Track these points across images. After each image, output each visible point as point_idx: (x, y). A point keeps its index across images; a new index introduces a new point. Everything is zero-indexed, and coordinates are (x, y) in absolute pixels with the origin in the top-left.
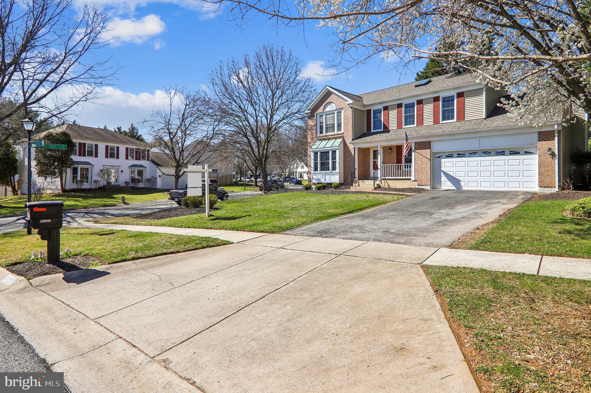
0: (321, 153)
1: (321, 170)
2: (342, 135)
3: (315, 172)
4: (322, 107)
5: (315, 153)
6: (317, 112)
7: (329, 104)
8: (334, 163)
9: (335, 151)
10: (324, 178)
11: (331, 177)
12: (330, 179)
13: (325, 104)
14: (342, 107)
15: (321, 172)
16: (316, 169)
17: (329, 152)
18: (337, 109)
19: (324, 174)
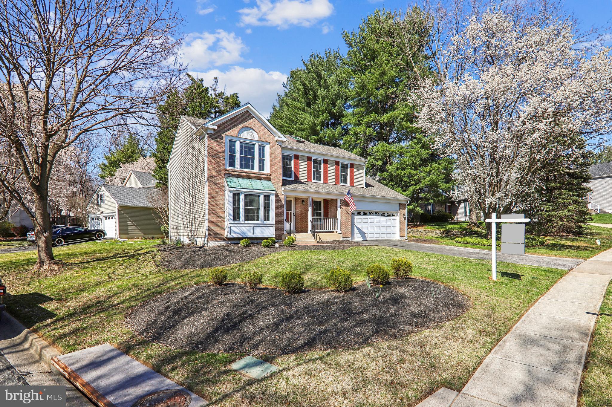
0: (246, 195)
1: (246, 219)
2: (269, 177)
3: (236, 222)
4: (237, 129)
5: (235, 194)
6: (226, 133)
7: (246, 129)
8: (267, 212)
9: (269, 197)
10: (252, 231)
11: (263, 231)
12: (262, 232)
13: (241, 126)
14: (268, 140)
15: (246, 222)
16: (236, 217)
17: (259, 196)
18: (259, 141)
19: (253, 225)
